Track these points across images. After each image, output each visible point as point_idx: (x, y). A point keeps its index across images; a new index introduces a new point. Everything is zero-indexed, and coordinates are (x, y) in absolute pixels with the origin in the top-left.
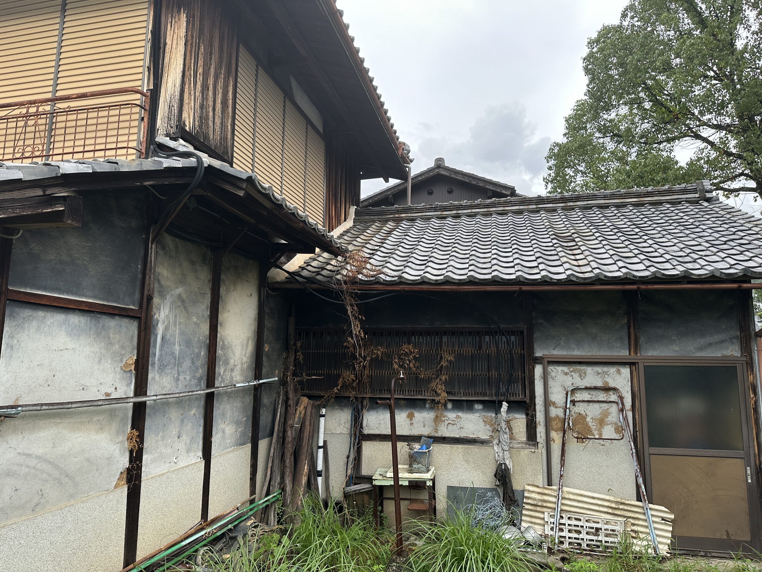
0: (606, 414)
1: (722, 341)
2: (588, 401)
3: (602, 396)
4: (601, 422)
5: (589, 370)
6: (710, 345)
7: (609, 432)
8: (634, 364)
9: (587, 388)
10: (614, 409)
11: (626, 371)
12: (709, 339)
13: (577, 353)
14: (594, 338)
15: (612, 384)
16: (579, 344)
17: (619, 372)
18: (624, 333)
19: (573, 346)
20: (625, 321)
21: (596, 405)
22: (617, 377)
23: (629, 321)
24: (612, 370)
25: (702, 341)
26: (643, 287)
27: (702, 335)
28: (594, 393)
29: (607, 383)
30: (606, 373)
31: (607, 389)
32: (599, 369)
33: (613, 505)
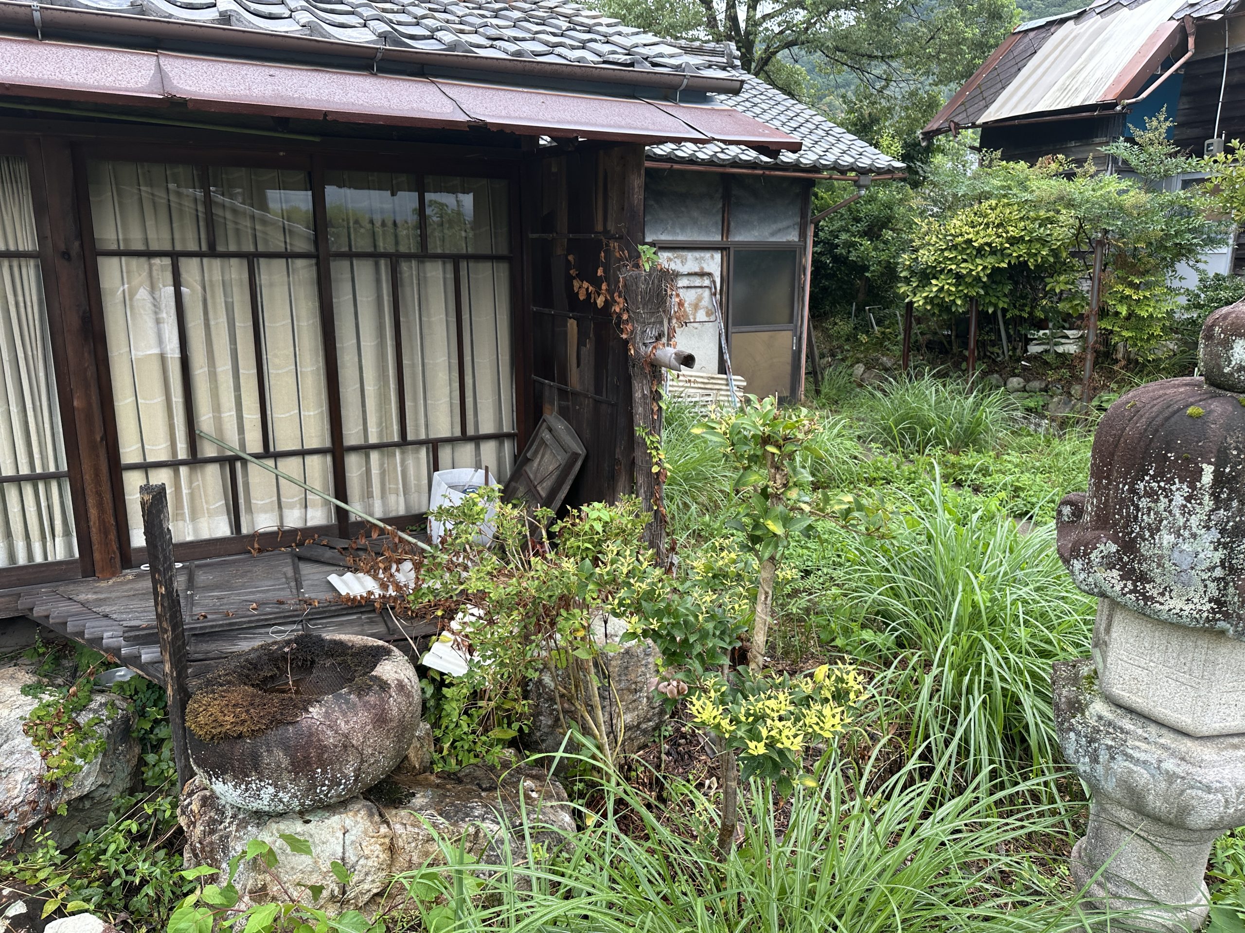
0: (700, 299)
1: (788, 227)
2: (688, 287)
3: (698, 282)
4: (696, 307)
5: (690, 255)
6: (780, 230)
7: (701, 316)
8: (725, 249)
9: (689, 274)
10: (706, 293)
11: (718, 256)
12: (780, 225)
13: (681, 237)
14: (695, 222)
15: (707, 269)
16: (683, 228)
17: (712, 257)
18: (719, 218)
19: (678, 231)
20: (720, 205)
21: (693, 291)
22: (711, 262)
23: (724, 205)
24: (707, 255)
25: (774, 227)
26: (767, 172)
27: (775, 222)
28: (692, 278)
29: (702, 268)
30: (702, 258)
31: (702, 274)
32: (697, 254)
33: (706, 381)
